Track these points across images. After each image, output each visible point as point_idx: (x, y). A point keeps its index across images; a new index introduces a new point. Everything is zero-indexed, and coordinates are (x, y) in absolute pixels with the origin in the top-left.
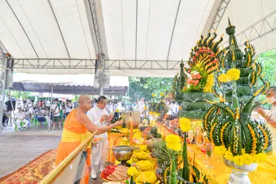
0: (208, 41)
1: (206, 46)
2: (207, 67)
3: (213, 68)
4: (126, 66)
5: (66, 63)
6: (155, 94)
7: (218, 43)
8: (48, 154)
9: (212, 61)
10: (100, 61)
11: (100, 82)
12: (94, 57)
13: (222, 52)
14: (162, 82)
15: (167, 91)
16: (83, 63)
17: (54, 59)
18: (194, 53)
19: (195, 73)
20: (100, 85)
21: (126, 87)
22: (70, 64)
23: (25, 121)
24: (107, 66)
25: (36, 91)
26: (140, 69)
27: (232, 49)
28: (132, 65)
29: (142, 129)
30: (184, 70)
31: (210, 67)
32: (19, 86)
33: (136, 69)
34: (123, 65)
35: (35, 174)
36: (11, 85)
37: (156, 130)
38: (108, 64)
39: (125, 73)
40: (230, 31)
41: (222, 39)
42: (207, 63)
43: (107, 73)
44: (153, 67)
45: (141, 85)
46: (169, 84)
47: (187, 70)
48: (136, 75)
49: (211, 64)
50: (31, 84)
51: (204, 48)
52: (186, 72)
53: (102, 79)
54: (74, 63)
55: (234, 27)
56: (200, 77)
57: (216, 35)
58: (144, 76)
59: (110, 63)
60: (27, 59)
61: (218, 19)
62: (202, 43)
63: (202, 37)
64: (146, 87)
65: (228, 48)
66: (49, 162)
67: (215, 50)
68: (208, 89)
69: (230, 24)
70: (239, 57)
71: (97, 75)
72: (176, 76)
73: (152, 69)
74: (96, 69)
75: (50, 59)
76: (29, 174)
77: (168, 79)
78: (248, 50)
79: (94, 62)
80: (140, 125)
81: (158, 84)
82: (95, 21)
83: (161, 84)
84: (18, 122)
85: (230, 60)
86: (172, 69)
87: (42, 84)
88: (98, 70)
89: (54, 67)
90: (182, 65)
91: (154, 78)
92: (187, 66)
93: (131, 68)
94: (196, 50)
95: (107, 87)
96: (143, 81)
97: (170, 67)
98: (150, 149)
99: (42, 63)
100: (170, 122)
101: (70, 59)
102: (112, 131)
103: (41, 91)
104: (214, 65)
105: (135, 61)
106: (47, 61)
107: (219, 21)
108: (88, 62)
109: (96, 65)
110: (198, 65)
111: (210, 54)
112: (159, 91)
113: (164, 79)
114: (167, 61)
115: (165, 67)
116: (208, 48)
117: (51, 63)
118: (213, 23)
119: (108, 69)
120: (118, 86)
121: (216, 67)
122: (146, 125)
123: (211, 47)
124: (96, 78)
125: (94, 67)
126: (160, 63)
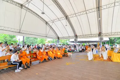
4: (108, 35)
10: (100, 34)
12: (98, 33)
16: (95, 35)
20: (101, 40)
22: (91, 36)
33: (112, 35)
34: (107, 34)
36: (77, 42)
38: (102, 35)
43: (102, 37)
54: (92, 35)
79: (98, 35)
88: (99, 37)
89: (87, 37)
93: (110, 35)
99: (84, 36)
105: (111, 33)
108: (96, 35)
117: (86, 36)
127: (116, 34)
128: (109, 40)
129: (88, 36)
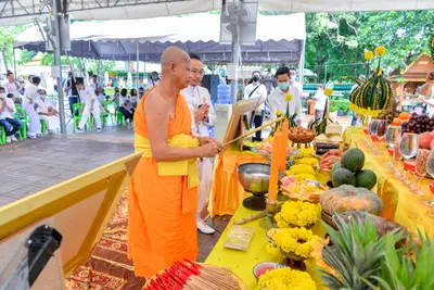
11: (232, 29)
15: (410, 56)
20: (235, 37)
21: (299, 42)
45: (340, 39)
53: (237, 21)
64: (353, 43)
95: (250, 42)
120: (277, 39)
124: (224, 19)
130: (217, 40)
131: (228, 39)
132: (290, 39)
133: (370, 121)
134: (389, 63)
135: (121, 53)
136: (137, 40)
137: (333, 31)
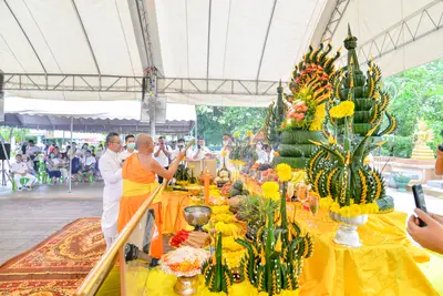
0: (319, 56)
1: (316, 63)
2: (316, 93)
3: (325, 96)
4: (192, 88)
5: (94, 82)
6: (236, 133)
7: (333, 60)
8: (75, 225)
9: (323, 85)
10: (149, 79)
11: (150, 113)
12: (141, 73)
13: (338, 73)
14: (248, 114)
15: (255, 129)
16: (122, 83)
17: (74, 75)
18: (298, 72)
19: (300, 102)
20: (151, 119)
21: (191, 122)
22: (99, 83)
23: (28, 176)
24: (161, 87)
25: (42, 128)
26: (214, 93)
27: (351, 70)
28: (202, 86)
29: (220, 185)
30: (283, 97)
31: (321, 94)
32: (14, 120)
33: (208, 92)
34: (186, 86)
35: (61, 253)
37: (241, 186)
38: (162, 84)
39: (191, 100)
40: (350, 44)
41: (338, 55)
42: (316, 89)
43: (161, 98)
44: (235, 91)
45: (215, 118)
46: (258, 117)
47: (287, 98)
48: (208, 104)
49: (322, 89)
50: (36, 115)
51: (313, 65)
52: (285, 101)
54: (107, 82)
55: (356, 39)
56: (306, 108)
57: (330, 48)
58: (218, 105)
59: (167, 82)
60: (27, 75)
61: (337, 16)
62: (311, 57)
63: (311, 48)
64: (222, 121)
65: (345, 68)
66: (80, 236)
67: (329, 69)
68: (316, 126)
69: (350, 34)
70: (359, 83)
71: (146, 101)
72: (271, 106)
73: (233, 93)
74: (143, 92)
75: (67, 75)
76: (52, 252)
77: (257, 109)
78: (371, 73)
79: (141, 80)
80: (218, 179)
81: (241, 117)
82: (141, 12)
83: (246, 117)
84: (17, 177)
85: (347, 86)
86: (264, 94)
87: (54, 116)
88: (146, 94)
89: (74, 89)
90: (280, 90)
91: (235, 108)
92: (287, 91)
93: (200, 92)
94: (302, 67)
95: (161, 121)
96: (217, 112)
97: (261, 91)
98: (233, 210)
99: (53, 81)
100: (262, 173)
101: (100, 76)
102: (175, 189)
103: (50, 127)
104: (326, 92)
105: (207, 79)
106: (62, 78)
107: (339, 20)
108: (131, 81)
109: (144, 86)
110: (304, 90)
111: (321, 75)
112: (242, 129)
113: (250, 110)
114: (257, 81)
115: (253, 90)
116: (319, 67)
117: (68, 82)
118: (330, 23)
119: (163, 92)
120: (179, 120)
121: (329, 95)
122: (226, 179)
123: (322, 65)
124: (144, 106)
125: (141, 89)
126: (245, 84)
127: (227, 87)
128: (194, 118)
129: (79, 82)
130: (138, 119)
131: (146, 119)
132: (187, 120)
133: (241, 168)
134: (243, 133)
135: (47, 123)
136: (71, 116)
137: (210, 114)
